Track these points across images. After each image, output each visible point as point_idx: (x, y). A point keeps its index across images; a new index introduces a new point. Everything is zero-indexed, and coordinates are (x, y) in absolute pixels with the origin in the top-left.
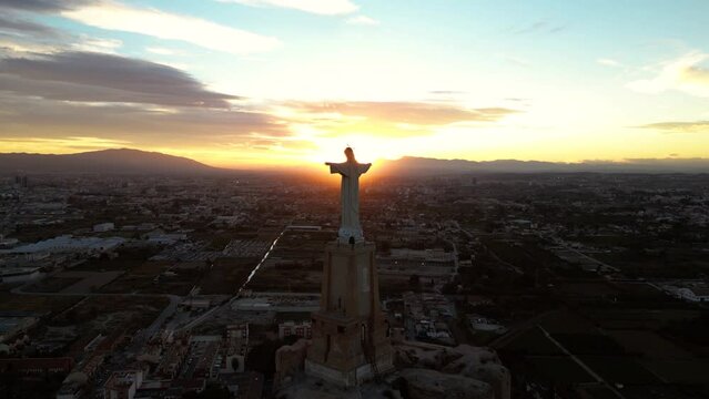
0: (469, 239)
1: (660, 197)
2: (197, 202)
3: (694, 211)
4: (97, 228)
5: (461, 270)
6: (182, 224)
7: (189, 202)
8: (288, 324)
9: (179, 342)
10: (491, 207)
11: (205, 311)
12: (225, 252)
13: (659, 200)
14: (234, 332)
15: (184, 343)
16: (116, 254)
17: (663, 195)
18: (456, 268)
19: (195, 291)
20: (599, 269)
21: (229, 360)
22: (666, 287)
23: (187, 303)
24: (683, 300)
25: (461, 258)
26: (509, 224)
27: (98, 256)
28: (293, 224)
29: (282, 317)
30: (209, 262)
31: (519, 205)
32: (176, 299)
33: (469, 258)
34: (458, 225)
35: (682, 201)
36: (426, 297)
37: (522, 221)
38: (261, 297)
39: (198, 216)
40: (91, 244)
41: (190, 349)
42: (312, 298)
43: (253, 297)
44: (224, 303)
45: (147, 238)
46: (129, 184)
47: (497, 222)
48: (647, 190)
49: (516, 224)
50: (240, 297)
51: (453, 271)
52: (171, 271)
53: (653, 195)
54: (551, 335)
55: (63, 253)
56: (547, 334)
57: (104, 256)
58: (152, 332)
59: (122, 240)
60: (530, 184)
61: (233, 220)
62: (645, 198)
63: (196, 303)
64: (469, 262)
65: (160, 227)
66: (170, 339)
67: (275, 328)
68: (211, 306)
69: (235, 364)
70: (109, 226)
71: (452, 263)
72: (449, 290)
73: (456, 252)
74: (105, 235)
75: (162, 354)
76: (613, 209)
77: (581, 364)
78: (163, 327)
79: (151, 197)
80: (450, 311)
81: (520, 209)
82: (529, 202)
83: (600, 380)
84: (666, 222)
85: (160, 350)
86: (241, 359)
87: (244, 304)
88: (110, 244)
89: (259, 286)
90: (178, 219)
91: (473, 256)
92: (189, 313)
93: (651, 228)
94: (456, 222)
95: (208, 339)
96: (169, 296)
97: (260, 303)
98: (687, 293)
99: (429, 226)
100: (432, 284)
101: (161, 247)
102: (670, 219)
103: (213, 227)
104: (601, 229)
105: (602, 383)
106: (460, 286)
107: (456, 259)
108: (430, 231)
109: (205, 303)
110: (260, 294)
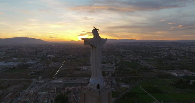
0: (117, 60)
1: (163, 48)
2: (42, 51)
4: (13, 59)
5: (116, 69)
6: (38, 58)
7: (39, 51)
8: (67, 88)
9: (34, 95)
10: (122, 52)
11: (43, 84)
12: (50, 66)
14: (51, 91)
15: (36, 95)
16: (18, 67)
18: (114, 69)
19: (40, 78)
20: (151, 68)
21: (50, 100)
22: (169, 72)
23: (38, 82)
24: (174, 76)
25: (116, 66)
26: (127, 56)
27: (12, 68)
28: (69, 57)
29: (66, 85)
30: (45, 69)
31: (129, 51)
32: (35, 80)
33: (118, 66)
34: (114, 56)
35: (169, 49)
36: (107, 77)
37: (130, 55)
38: (60, 79)
39: (42, 55)
40: (11, 64)
41: (38, 96)
42: (75, 79)
43: (57, 79)
44: (49, 81)
45: (27, 62)
46: (23, 47)
47: (124, 56)
48: (160, 46)
49: (129, 56)
50: (54, 79)
51: (114, 70)
52: (34, 72)
55: (1, 67)
56: (141, 87)
57: (14, 68)
58: (27, 91)
59: (20, 63)
60: (131, 45)
61: (52, 56)
62: (160, 48)
63: (41, 81)
64: (118, 67)
65: (31, 59)
66: (32, 93)
67: (64, 89)
68: (45, 82)
69: (52, 101)
70: (16, 59)
71: (113, 67)
72: (113, 75)
73: (114, 64)
74: (14, 61)
75: (29, 98)
76: (152, 52)
77: (151, 96)
78: (30, 89)
79: (29, 50)
80: (114, 81)
81: (130, 52)
82: (131, 50)
85: (29, 97)
86: (54, 99)
87: (55, 81)
88: (16, 64)
89: (59, 76)
90: (36, 56)
91: (119, 65)
92: (38, 85)
94: (113, 56)
95: (44, 93)
96: (32, 79)
97: (60, 81)
98: (175, 74)
99: (106, 57)
100: (108, 74)
101: (31, 65)
103: (46, 58)
104: (150, 57)
105: (157, 102)
106: (116, 74)
107: (114, 66)
108: (107, 58)
109: (43, 81)
110: (59, 78)
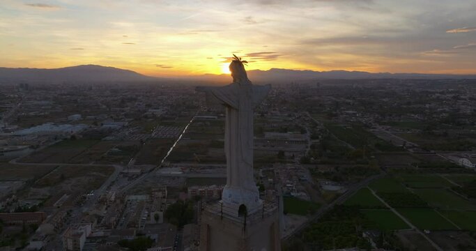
0: (317, 125)
1: (438, 95)
2: (135, 100)
3: (463, 104)
4: (70, 118)
5: (313, 147)
6: (126, 115)
7: (131, 100)
8: (194, 188)
9: (118, 201)
10: (329, 102)
11: (138, 176)
12: (153, 135)
13: (438, 97)
14: (156, 193)
15: (122, 202)
16: (81, 136)
17: (440, 93)
18: (309, 145)
19: (132, 162)
20: (404, 145)
21: (152, 215)
22: (450, 157)
23: (126, 171)
24: (463, 167)
25: (313, 138)
26: (342, 114)
27: (69, 137)
28: (199, 114)
29: (190, 181)
30: (142, 142)
31: (349, 101)
32: (119, 168)
33: (318, 138)
34: (309, 115)
35: (454, 97)
36: (289, 166)
37: (351, 112)
38: (176, 167)
39: (137, 109)
40: (66, 129)
41: (126, 206)
42: (211, 168)
43: (170, 167)
44: (151, 171)
45: (102, 125)
46: (93, 88)
47: (334, 113)
48: (430, 90)
49: (347, 114)
50: (162, 167)
51: (307, 147)
52: (116, 148)
53: (434, 93)
54: (376, 194)
55: (47, 135)
56: (374, 193)
57: (73, 137)
58: (101, 192)
59: (86, 126)
60: (354, 86)
61: (159, 112)
62: (429, 95)
63: (132, 171)
64: (317, 141)
65: (112, 117)
66: (113, 198)
67: (185, 190)
68: (142, 173)
69: (157, 218)
70: (77, 116)
71: (306, 142)
72: (305, 161)
73: (308, 134)
74: (74, 123)
75: (106, 209)
76: (409, 103)
77: (399, 215)
78: (109, 188)
79: (107, 97)
80: (307, 176)
81: (349, 104)
82: (354, 98)
83: (413, 227)
84: (444, 112)
85: (105, 206)
86: (161, 214)
87: (164, 172)
88: (78, 128)
89: (175, 159)
90: (123, 111)
91: (320, 137)
92: (127, 178)
93: (435, 116)
94: (307, 113)
95: (140, 197)
96: (114, 165)
97: (175, 171)
98: (466, 162)
99: (290, 116)
100: (293, 157)
101: (110, 131)
102: (447, 109)
103: (146, 117)
104: (402, 117)
105: (415, 230)
106: (312, 159)
107: (309, 139)
108: (290, 119)
109: (138, 171)
110: (175, 164)
